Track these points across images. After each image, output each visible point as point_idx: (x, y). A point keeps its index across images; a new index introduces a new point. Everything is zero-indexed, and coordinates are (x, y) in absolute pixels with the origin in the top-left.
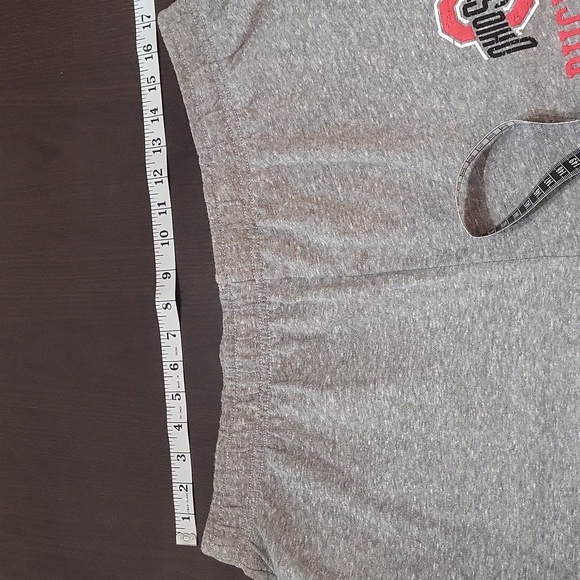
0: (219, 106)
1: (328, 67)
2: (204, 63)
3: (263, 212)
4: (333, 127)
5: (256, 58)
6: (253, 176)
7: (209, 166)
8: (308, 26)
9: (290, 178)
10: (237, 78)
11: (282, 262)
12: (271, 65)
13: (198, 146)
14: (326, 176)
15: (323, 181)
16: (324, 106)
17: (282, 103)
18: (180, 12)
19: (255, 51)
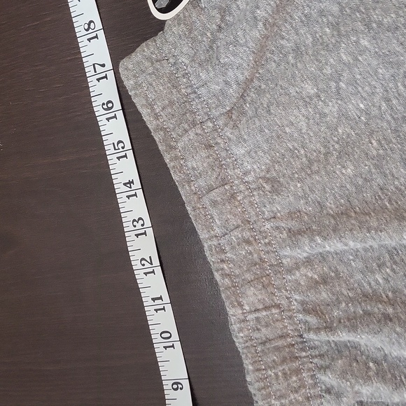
0: (223, 180)
1: (375, 112)
2: (194, 124)
3: (312, 320)
4: (393, 193)
5: (269, 112)
6: (290, 271)
7: (222, 261)
8: (340, 60)
9: (341, 268)
10: (245, 140)
11: (352, 387)
12: (292, 119)
13: (203, 235)
14: (395, 263)
15: (393, 270)
16: (376, 166)
17: (315, 167)
18: (149, 59)
19: (265, 101)
